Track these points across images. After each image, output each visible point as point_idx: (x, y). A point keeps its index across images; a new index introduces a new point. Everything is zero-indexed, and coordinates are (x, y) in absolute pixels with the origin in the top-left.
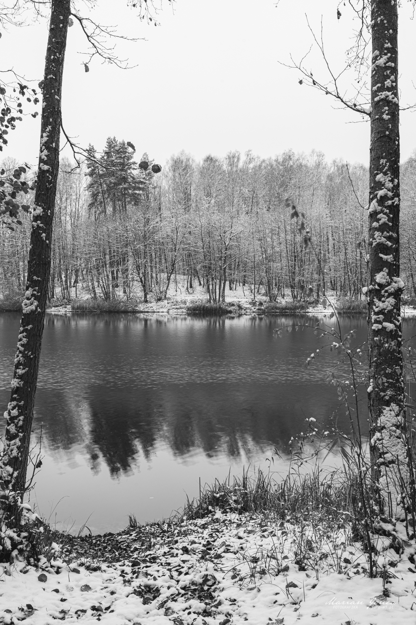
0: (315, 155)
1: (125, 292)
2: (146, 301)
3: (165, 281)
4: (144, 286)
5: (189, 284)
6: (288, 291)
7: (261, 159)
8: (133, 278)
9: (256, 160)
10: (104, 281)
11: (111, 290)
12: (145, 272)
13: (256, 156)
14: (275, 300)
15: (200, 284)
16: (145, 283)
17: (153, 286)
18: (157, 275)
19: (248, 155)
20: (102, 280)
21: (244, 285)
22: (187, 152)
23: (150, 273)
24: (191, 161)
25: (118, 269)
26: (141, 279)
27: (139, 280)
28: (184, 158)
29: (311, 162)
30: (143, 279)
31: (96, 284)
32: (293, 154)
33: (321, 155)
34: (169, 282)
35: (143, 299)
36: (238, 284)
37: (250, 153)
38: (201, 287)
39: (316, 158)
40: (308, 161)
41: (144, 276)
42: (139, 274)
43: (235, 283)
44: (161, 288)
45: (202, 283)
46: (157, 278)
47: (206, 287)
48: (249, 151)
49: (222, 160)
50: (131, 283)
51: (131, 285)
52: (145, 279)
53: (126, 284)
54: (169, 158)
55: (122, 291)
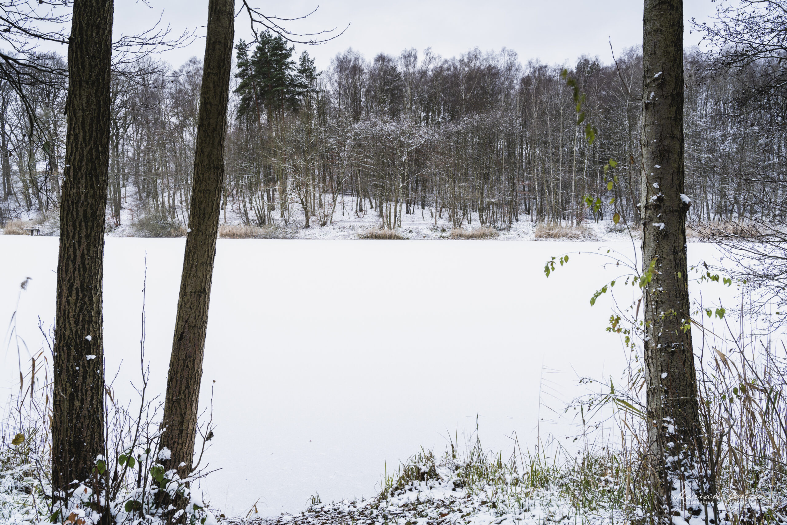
0: (506, 54)
1: (282, 216)
2: (308, 226)
3: (330, 202)
4: (305, 208)
5: (358, 207)
6: (475, 216)
7: (443, 59)
8: (292, 199)
9: (437, 60)
10: (258, 203)
11: (266, 213)
12: (306, 192)
13: (437, 55)
14: (460, 226)
15: (372, 207)
16: (306, 205)
17: (316, 208)
18: (320, 195)
19: (427, 54)
20: (256, 201)
21: (423, 208)
22: (355, 49)
23: (312, 194)
24: (360, 60)
25: (275, 189)
26: (302, 200)
27: (300, 201)
28: (351, 57)
29: (501, 64)
30: (304, 200)
31: (248, 206)
32: (480, 53)
33: (512, 54)
34: (335, 204)
35: (304, 223)
36: (416, 206)
37: (430, 50)
38: (373, 209)
39: (508, 58)
40: (498, 61)
41: (306, 197)
42: (300, 195)
43: (412, 205)
44: (326, 211)
45: (374, 205)
46: (320, 199)
47: (378, 210)
48: (429, 49)
49: (396, 59)
50: (290, 205)
51: (290, 207)
52: (306, 200)
53: (284, 207)
54: (334, 57)
55: (280, 215)
